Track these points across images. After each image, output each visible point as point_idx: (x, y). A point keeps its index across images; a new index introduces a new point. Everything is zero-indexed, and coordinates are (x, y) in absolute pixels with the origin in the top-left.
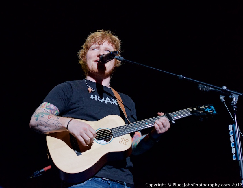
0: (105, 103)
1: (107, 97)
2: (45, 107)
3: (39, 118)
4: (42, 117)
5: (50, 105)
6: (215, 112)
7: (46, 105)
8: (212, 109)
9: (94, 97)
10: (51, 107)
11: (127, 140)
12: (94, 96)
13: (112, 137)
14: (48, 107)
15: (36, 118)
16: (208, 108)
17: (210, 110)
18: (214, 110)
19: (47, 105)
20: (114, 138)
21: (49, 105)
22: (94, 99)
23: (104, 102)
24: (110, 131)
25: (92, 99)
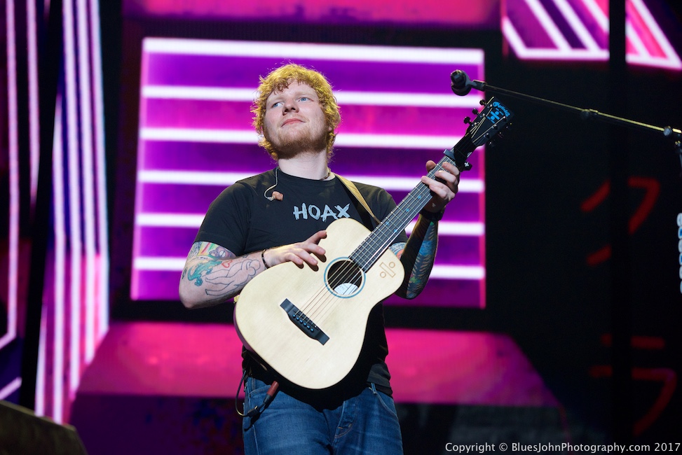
0: (324, 220)
1: (326, 206)
2: (207, 252)
3: (203, 279)
4: (208, 273)
5: (217, 249)
6: (508, 114)
7: (208, 248)
8: (500, 109)
9: (300, 212)
10: (221, 254)
11: (392, 265)
12: (300, 209)
13: (363, 273)
14: (213, 255)
15: (195, 281)
16: (492, 113)
17: (497, 113)
18: (503, 108)
19: (212, 250)
20: (366, 274)
21: (214, 249)
22: (301, 215)
23: (321, 219)
24: (349, 260)
25: (297, 217)
